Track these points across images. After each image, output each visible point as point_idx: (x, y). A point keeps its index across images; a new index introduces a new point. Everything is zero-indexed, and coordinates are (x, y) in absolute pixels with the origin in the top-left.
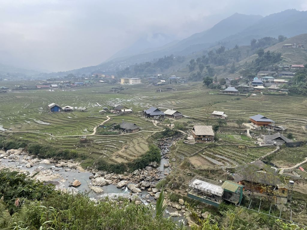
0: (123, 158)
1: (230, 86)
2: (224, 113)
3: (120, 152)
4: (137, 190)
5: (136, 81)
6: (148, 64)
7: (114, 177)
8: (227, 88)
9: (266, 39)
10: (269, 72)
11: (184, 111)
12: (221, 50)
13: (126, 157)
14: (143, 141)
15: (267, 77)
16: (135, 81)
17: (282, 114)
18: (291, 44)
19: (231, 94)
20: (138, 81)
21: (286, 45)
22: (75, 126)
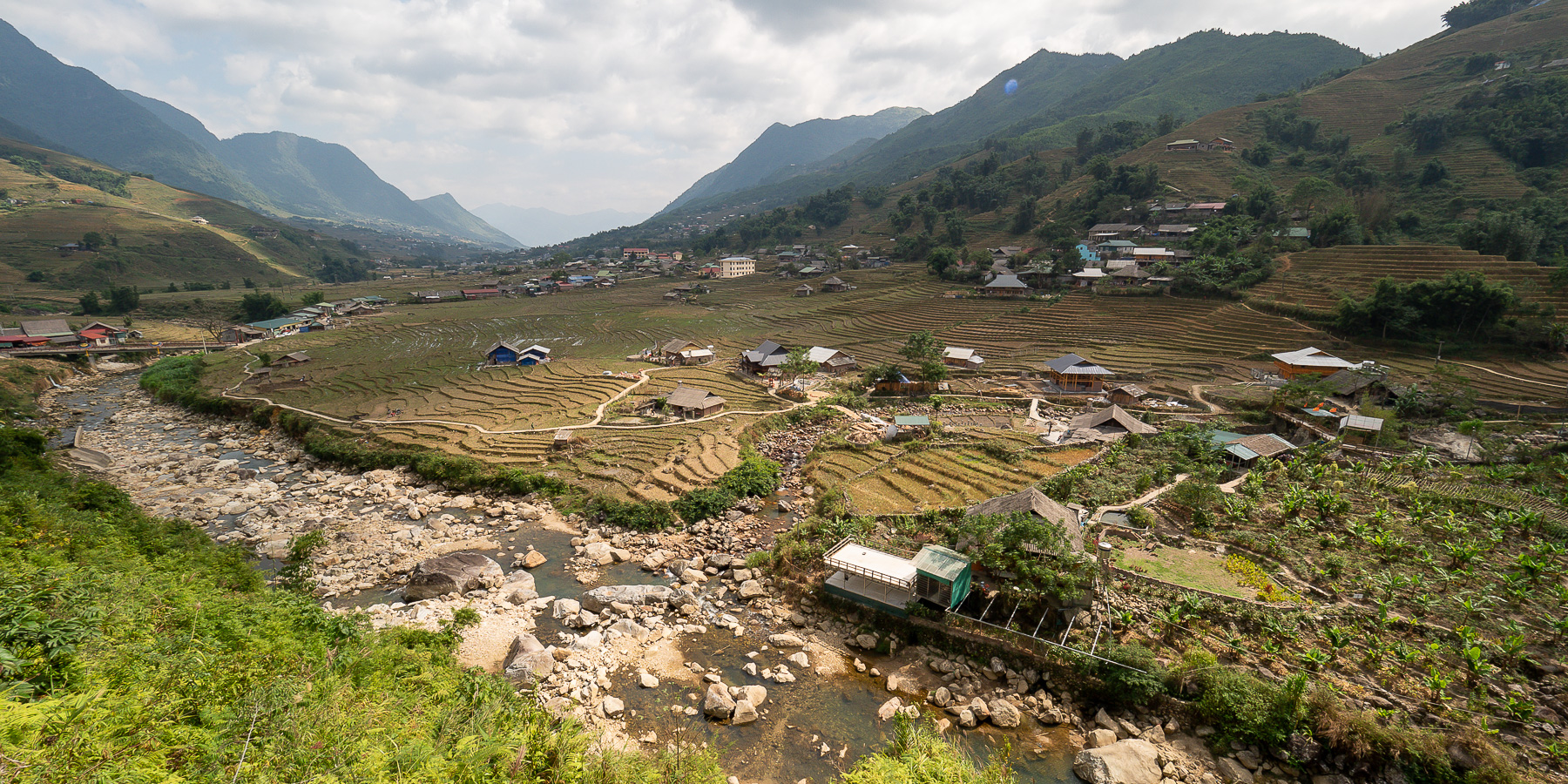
0: (665, 489)
1: (1005, 270)
2: (974, 354)
3: (657, 473)
4: (692, 577)
5: (742, 266)
6: (781, 215)
7: (638, 540)
8: (994, 277)
9: (1123, 126)
10: (1123, 227)
11: (865, 349)
12: (987, 168)
13: (675, 487)
14: (730, 440)
15: (1113, 243)
16: (739, 266)
17: (1145, 350)
18: (1192, 141)
19: (1006, 295)
20: (748, 265)
21: (1177, 142)
22: (549, 402)
